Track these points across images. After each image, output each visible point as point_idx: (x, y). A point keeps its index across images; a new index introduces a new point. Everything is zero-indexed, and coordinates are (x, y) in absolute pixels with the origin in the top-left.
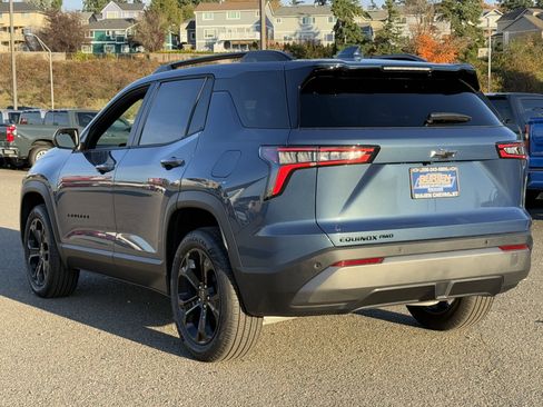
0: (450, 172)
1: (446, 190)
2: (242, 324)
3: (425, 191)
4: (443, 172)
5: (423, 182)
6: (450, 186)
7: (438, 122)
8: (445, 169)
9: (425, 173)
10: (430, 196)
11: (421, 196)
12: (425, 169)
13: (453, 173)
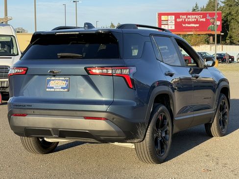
0: (65, 80)
1: (62, 88)
2: (27, 141)
3: (52, 88)
4: (62, 80)
5: (52, 84)
6: (65, 86)
7: (62, 57)
8: (63, 79)
9: (53, 80)
10: (53, 90)
11: (49, 90)
12: (53, 78)
13: (67, 81)
